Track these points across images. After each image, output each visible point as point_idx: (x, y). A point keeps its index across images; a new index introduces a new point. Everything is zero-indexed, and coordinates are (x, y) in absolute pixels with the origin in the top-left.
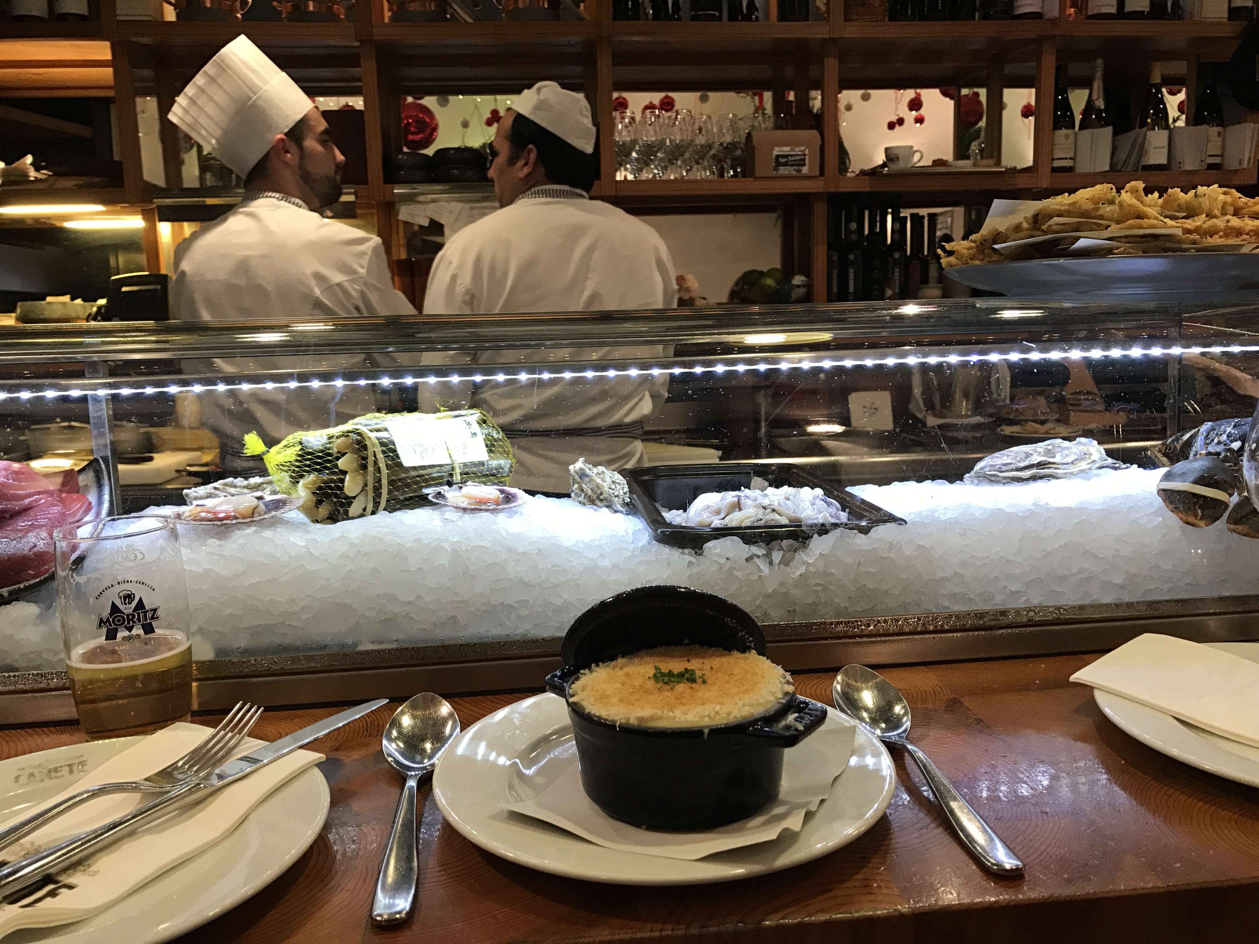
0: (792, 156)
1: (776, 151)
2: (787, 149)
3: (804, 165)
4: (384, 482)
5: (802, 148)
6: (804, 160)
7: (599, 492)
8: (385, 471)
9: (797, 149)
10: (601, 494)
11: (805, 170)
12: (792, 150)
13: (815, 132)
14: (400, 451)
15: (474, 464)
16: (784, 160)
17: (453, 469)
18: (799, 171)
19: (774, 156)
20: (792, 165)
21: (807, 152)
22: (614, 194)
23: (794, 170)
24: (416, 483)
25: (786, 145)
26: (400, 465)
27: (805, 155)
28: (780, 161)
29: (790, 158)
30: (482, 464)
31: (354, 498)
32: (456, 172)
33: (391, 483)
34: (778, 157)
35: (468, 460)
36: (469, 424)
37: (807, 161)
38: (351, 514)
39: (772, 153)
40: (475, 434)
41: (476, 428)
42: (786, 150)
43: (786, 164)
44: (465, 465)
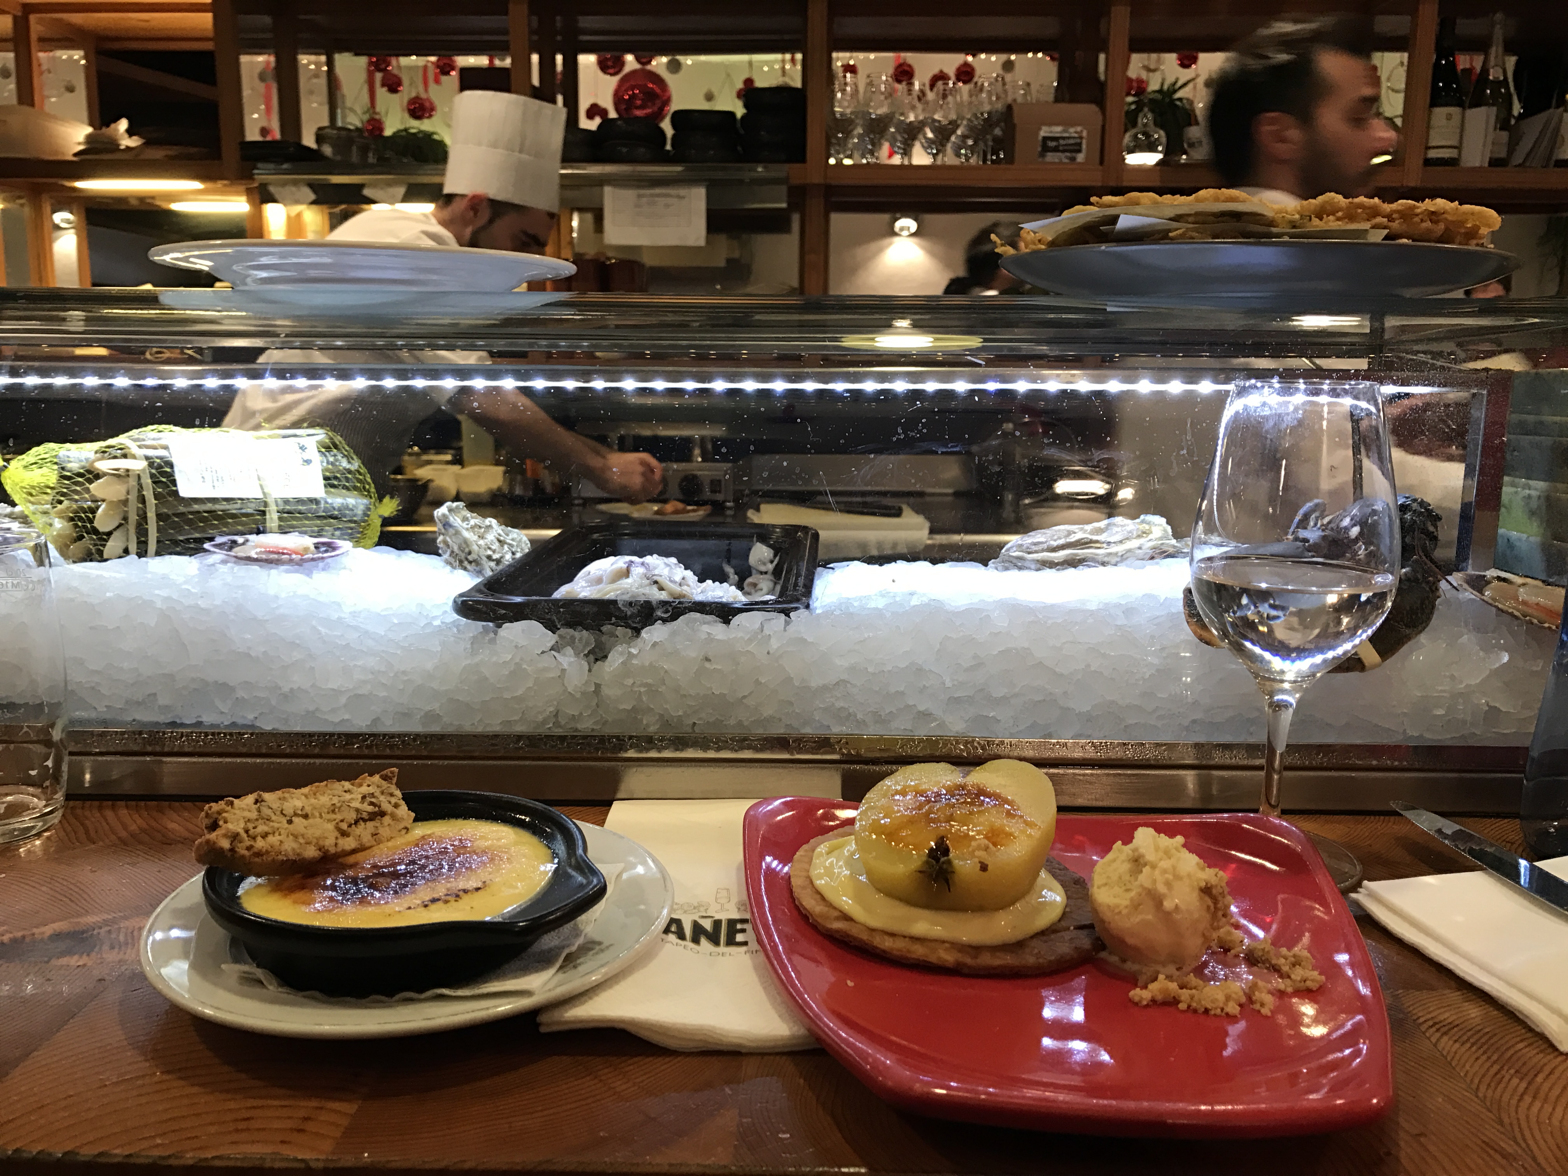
0: (1064, 138)
1: (1044, 132)
2: (1059, 129)
3: (1079, 151)
4: (151, 515)
5: (1079, 129)
6: (1080, 144)
7: (467, 550)
8: (151, 501)
9: (1072, 130)
10: (470, 553)
11: (1080, 157)
12: (1065, 131)
13: (1093, 108)
14: (178, 477)
15: (300, 501)
16: (1052, 144)
17: (266, 504)
18: (1073, 159)
19: (1040, 138)
20: (1064, 151)
21: (1085, 134)
22: (822, 181)
23: (1067, 157)
24: (204, 520)
25: (1057, 124)
26: (176, 493)
27: (1081, 138)
28: (1047, 145)
29: (1062, 142)
30: (316, 501)
31: (109, 534)
32: (624, 150)
33: (159, 517)
34: (1045, 139)
35: (291, 494)
36: (303, 448)
37: (1084, 146)
38: (105, 556)
39: (1037, 134)
40: (308, 462)
41: (313, 453)
42: (1057, 130)
43: (1056, 150)
44: (286, 502)
